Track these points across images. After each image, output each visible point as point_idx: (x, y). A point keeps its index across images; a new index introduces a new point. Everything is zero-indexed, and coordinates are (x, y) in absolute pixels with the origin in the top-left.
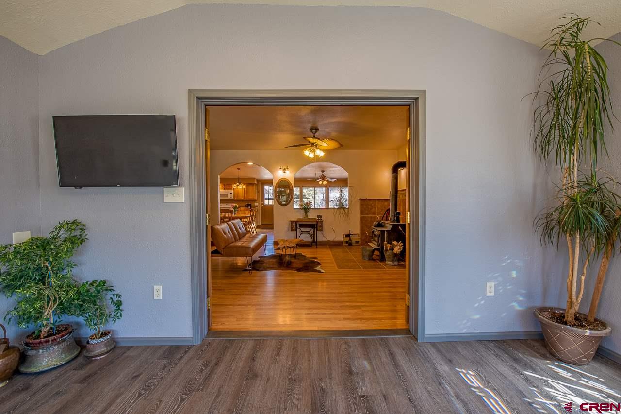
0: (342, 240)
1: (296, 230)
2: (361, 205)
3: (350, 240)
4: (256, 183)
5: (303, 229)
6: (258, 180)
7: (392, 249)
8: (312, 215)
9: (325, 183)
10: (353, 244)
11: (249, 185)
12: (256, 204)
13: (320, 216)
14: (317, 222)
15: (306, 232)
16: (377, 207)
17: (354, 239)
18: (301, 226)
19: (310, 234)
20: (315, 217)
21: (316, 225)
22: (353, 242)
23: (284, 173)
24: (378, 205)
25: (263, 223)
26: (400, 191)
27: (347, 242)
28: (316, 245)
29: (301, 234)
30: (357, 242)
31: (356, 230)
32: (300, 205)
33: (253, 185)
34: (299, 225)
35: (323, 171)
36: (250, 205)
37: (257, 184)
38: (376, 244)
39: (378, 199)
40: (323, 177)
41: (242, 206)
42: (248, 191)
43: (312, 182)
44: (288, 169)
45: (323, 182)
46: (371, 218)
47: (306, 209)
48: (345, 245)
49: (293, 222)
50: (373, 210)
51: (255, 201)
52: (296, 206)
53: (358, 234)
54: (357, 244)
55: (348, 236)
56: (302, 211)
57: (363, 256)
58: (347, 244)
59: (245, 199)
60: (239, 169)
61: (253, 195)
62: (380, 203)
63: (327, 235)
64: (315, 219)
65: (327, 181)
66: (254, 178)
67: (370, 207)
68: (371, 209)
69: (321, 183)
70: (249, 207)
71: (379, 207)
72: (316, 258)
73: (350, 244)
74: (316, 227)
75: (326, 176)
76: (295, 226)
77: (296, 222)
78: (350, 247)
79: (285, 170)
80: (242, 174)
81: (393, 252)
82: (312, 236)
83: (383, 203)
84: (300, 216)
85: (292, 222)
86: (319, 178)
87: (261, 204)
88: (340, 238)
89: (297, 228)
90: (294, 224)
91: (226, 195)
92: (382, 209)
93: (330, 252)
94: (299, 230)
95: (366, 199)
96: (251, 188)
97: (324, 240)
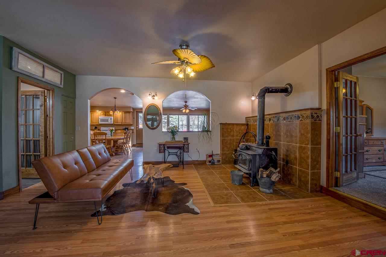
0: (205, 159)
1: (164, 152)
2: (222, 129)
3: (213, 159)
4: (132, 110)
5: (171, 151)
6: (134, 109)
7: (269, 176)
8: (179, 138)
9: (187, 111)
10: (215, 163)
11: (126, 112)
12: (132, 128)
13: (186, 139)
14: (184, 144)
15: (173, 154)
16: (236, 130)
17: (216, 158)
18: (168, 148)
19: (177, 155)
20: (182, 140)
21: (183, 147)
22: (216, 161)
23: (153, 99)
24: (236, 129)
25: (137, 143)
26: (267, 115)
27: (210, 162)
28: (183, 164)
29: (169, 155)
30: (219, 161)
31: (217, 150)
32: (168, 129)
33: (129, 112)
34: (167, 147)
35: (186, 102)
36: (127, 128)
37: (133, 112)
38: (247, 168)
39: (236, 124)
40: (186, 107)
41: (120, 130)
42: (125, 118)
43: (177, 111)
44: (156, 95)
45: (186, 110)
46: (231, 140)
47: (173, 132)
48: (209, 165)
49: (162, 144)
50: (232, 133)
51: (131, 125)
52: (164, 130)
53: (219, 154)
54: (218, 163)
55: (211, 156)
56: (170, 134)
57: (233, 180)
58: (210, 164)
59: (123, 124)
60: (115, 98)
61: (129, 121)
62: (238, 127)
63: (192, 156)
64: (182, 141)
65: (190, 110)
66: (131, 107)
67: (229, 130)
68: (231, 132)
69: (184, 111)
70: (126, 130)
71: (237, 130)
72: (185, 184)
73: (213, 164)
74: (183, 149)
75: (188, 106)
76: (163, 148)
77: (164, 145)
78: (212, 166)
79: (154, 96)
80: (119, 103)
81: (270, 180)
82: (179, 157)
83: (240, 127)
84: (168, 139)
85: (160, 145)
86: (183, 108)
87: (136, 128)
88: (203, 158)
89: (165, 149)
90: (162, 146)
91: (107, 120)
92: (240, 133)
93: (197, 174)
94: (167, 152)
95: (226, 124)
96: (128, 114)
97: (190, 159)
